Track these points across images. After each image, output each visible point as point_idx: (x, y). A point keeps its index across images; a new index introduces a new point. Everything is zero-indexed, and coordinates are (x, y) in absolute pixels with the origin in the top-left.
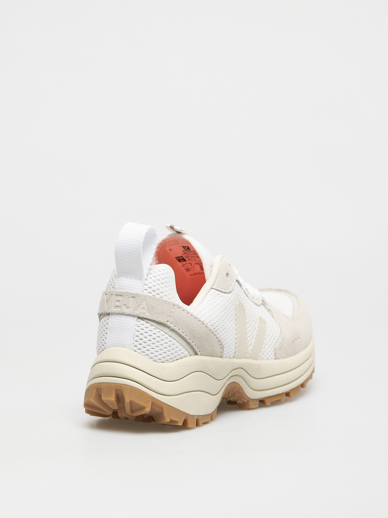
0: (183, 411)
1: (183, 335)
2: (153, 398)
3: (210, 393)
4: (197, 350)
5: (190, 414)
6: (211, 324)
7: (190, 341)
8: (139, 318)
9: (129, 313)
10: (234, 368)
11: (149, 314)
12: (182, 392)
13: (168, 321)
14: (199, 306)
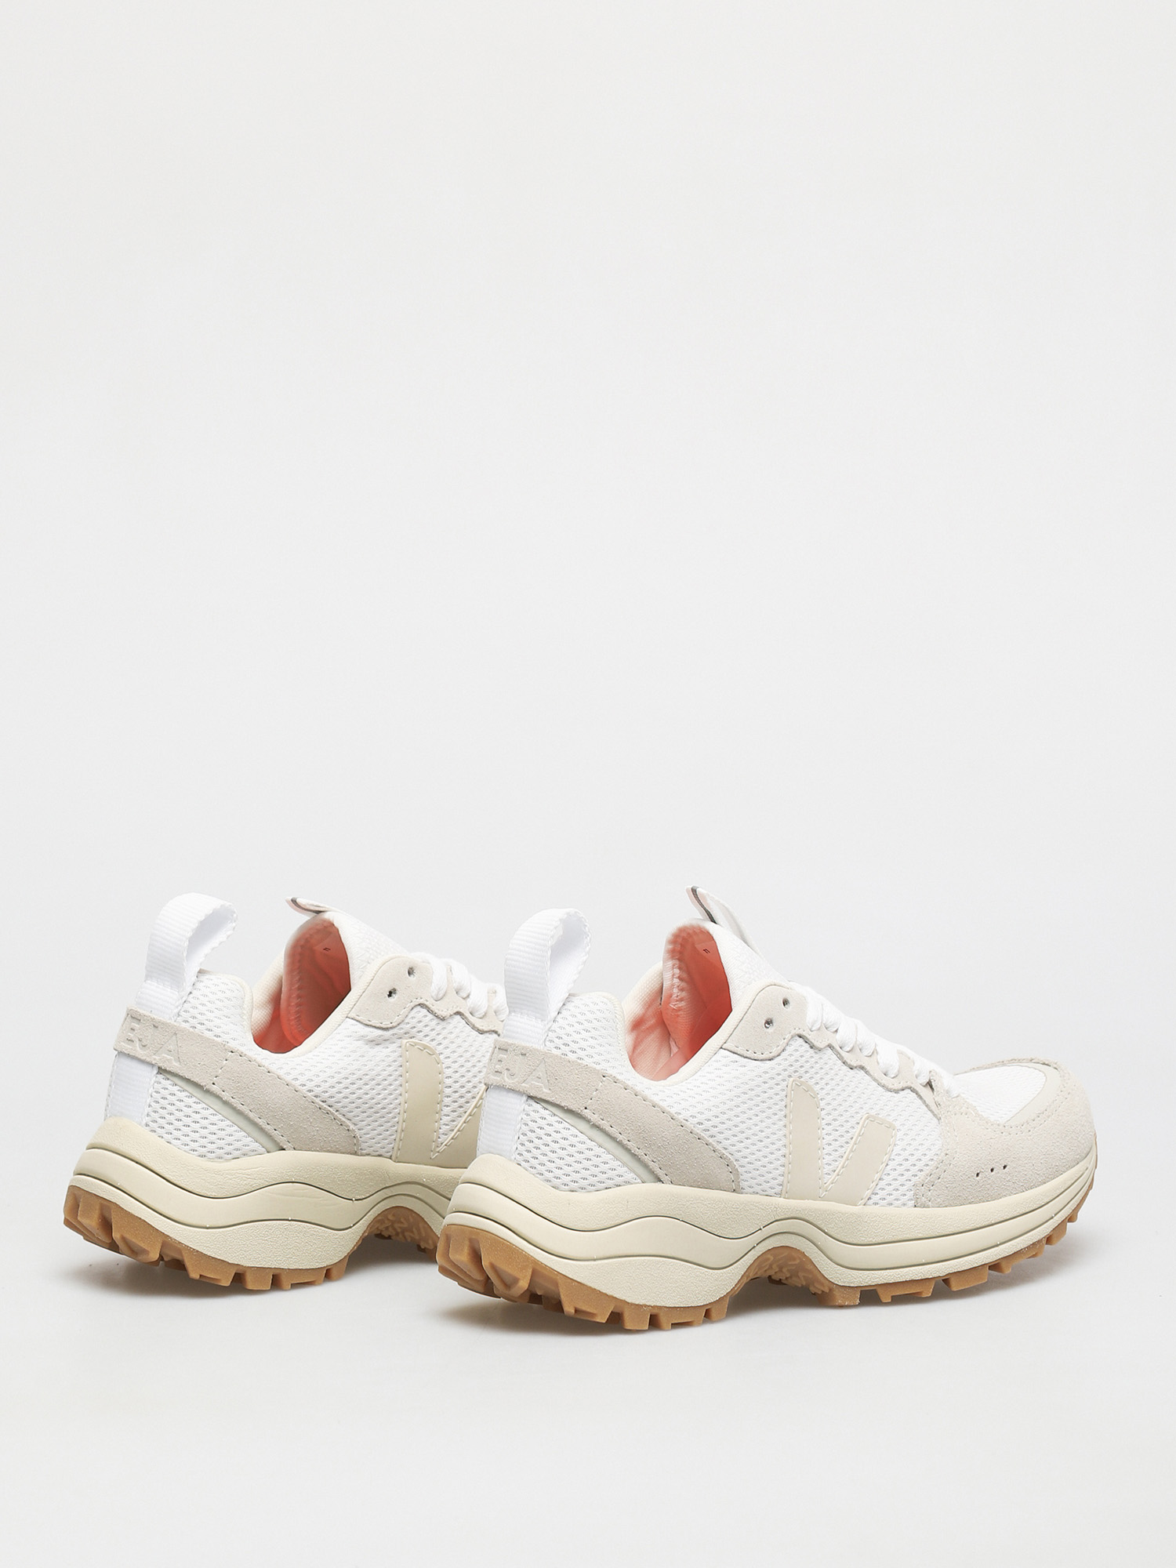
0: (609, 1293)
1: (620, 1138)
2: (535, 1262)
3: (699, 1263)
4: (661, 1174)
5: (629, 1300)
6: (696, 1120)
7: (640, 1153)
8: (530, 1097)
9: (512, 1086)
10: (778, 1218)
11: (549, 1092)
12: (608, 1255)
13: (586, 1108)
14: (682, 1082)
